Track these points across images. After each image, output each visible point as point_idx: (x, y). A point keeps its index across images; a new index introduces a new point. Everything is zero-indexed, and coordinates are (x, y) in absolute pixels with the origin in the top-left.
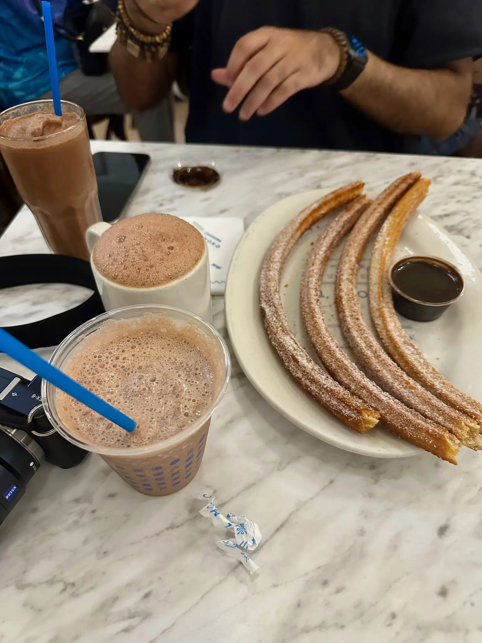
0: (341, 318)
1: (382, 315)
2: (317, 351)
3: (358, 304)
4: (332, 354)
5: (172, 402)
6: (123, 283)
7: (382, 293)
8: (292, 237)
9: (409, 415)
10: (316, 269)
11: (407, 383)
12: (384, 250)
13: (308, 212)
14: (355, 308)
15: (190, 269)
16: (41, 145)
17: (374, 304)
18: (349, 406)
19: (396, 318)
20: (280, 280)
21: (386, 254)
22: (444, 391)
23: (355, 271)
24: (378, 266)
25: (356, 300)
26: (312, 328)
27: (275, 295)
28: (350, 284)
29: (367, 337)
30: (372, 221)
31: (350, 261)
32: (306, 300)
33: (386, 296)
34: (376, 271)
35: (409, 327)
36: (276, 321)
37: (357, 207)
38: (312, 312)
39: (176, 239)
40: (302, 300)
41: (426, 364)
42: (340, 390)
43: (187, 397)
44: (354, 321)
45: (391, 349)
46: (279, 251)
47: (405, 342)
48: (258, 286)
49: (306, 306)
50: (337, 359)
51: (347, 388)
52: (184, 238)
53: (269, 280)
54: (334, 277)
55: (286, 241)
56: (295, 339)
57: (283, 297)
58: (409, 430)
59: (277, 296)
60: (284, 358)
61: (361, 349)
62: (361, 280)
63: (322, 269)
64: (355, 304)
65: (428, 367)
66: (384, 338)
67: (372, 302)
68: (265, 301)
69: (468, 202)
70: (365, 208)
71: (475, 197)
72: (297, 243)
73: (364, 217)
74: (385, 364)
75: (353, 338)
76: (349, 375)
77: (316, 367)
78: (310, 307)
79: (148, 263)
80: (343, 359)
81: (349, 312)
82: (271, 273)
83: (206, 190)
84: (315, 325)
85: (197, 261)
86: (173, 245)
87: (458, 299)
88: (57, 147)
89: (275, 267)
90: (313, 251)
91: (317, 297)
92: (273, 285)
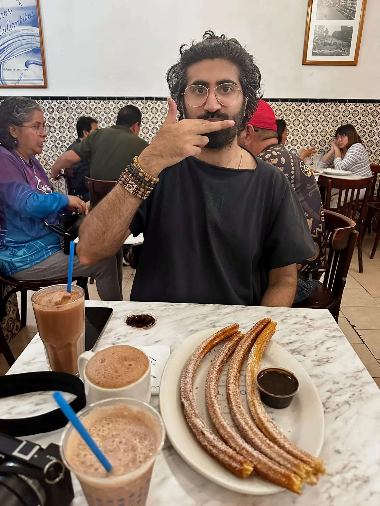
0: (230, 407)
1: (254, 405)
2: (216, 428)
3: (240, 398)
4: (224, 429)
5: (131, 455)
6: (103, 386)
7: (253, 391)
8: (199, 357)
9: (270, 464)
10: (214, 376)
11: (269, 445)
12: (253, 364)
13: (208, 342)
14: (238, 400)
15: (141, 377)
16: (60, 309)
17: (249, 398)
18: (235, 460)
19: (262, 406)
20: (193, 384)
21: (254, 367)
22: (291, 449)
23: (237, 377)
24: (250, 375)
25: (238, 396)
26: (213, 414)
27: (190, 393)
28: (234, 385)
29: (245, 418)
30: (245, 347)
31: (234, 371)
32: (209, 396)
33: (256, 393)
34: (249, 378)
35: (272, 412)
36: (191, 410)
37: (236, 338)
38: (212, 404)
39: (133, 359)
40: (206, 396)
41: (280, 433)
42: (230, 451)
43: (141, 452)
44: (237, 408)
45: (260, 425)
46: (192, 366)
47: (268, 421)
48: (179, 388)
49: (209, 400)
50: (228, 432)
51: (235, 450)
52: (138, 359)
53: (186, 384)
54: (225, 382)
55: (196, 360)
56: (203, 421)
57: (195, 396)
58: (271, 474)
59: (191, 394)
60: (196, 434)
61: (242, 426)
62: (241, 383)
63: (218, 377)
64: (238, 398)
65: (281, 435)
66: (256, 419)
67: (248, 396)
68: (184, 397)
69: (303, 334)
70: (240, 339)
71: (307, 332)
72: (202, 361)
73: (240, 345)
74: (256, 434)
75: (237, 419)
76: (236, 442)
77: (216, 438)
78: (211, 401)
79: (117, 374)
80: (232, 432)
81: (235, 403)
82: (187, 379)
83: (146, 329)
84: (214, 412)
85: (144, 372)
86: (131, 363)
87: (297, 392)
88: (69, 310)
89: (189, 375)
90: (212, 366)
91: (215, 394)
92: (189, 387)
